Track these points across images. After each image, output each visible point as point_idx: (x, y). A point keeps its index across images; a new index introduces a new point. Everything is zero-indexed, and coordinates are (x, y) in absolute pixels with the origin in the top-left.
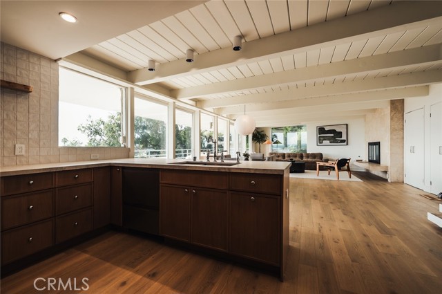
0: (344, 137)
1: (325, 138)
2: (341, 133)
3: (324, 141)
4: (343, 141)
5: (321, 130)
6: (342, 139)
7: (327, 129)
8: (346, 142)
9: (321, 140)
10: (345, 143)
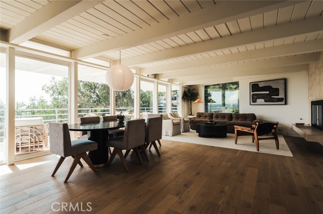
0: (281, 96)
1: (259, 97)
2: (278, 90)
3: (258, 100)
4: (280, 100)
5: (255, 87)
6: (280, 97)
7: (261, 85)
8: (284, 101)
9: (254, 99)
10: (283, 103)
